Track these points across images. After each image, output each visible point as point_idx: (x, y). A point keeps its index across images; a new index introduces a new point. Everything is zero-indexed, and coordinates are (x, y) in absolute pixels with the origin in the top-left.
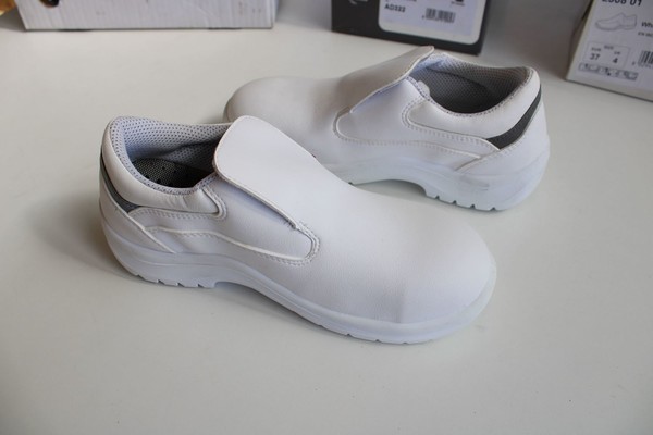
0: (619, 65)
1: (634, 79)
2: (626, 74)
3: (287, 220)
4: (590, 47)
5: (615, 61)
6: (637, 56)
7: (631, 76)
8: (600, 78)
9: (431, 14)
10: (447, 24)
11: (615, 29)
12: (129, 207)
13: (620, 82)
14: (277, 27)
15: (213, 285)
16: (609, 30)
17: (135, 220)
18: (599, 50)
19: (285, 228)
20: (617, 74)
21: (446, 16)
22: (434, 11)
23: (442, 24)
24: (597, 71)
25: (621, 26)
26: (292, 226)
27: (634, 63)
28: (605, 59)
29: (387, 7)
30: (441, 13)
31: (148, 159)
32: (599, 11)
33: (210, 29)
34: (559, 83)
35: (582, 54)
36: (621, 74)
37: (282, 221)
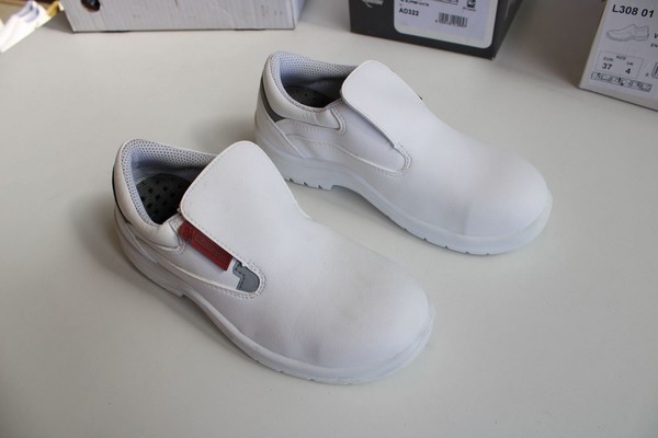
0: (632, 75)
1: (648, 90)
2: (640, 85)
3: (388, 141)
4: (602, 58)
5: (628, 71)
6: (650, 68)
7: (644, 87)
8: (613, 88)
9: (443, 18)
10: (460, 28)
11: (626, 40)
12: (276, 118)
13: (634, 93)
14: (300, 27)
15: (329, 187)
16: (620, 40)
17: (280, 128)
18: (612, 60)
19: (387, 147)
20: (631, 84)
21: (459, 21)
22: (447, 16)
23: (454, 28)
24: (610, 80)
25: (633, 37)
26: (392, 145)
27: (647, 75)
28: (618, 69)
29: (401, 10)
30: (454, 17)
31: (297, 85)
32: (610, 21)
33: (237, 30)
34: (572, 91)
35: (594, 62)
36: (634, 84)
37: (384, 141)
